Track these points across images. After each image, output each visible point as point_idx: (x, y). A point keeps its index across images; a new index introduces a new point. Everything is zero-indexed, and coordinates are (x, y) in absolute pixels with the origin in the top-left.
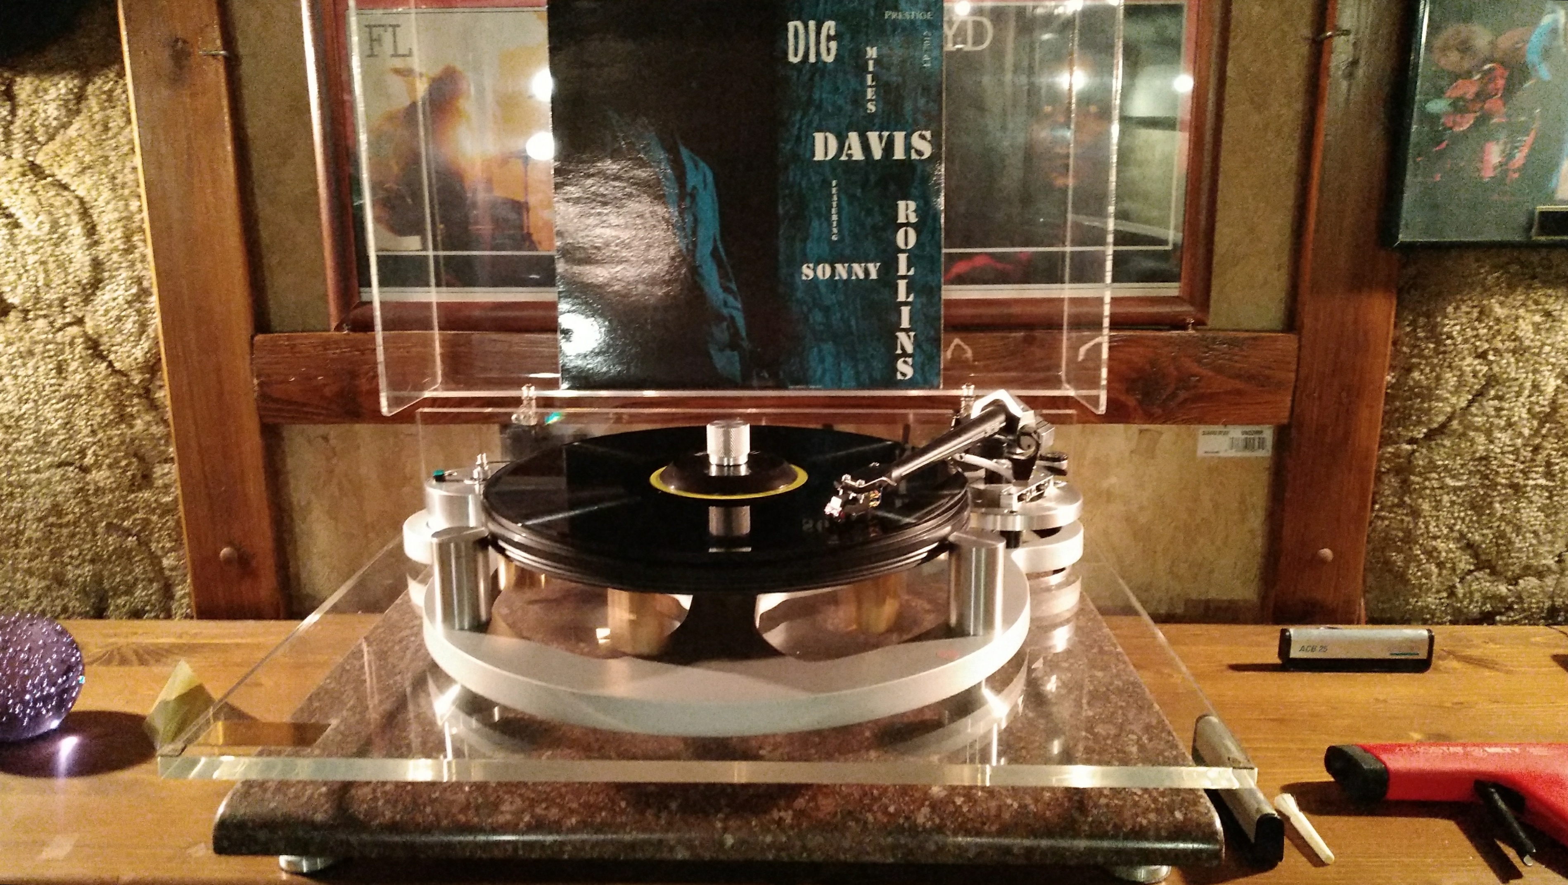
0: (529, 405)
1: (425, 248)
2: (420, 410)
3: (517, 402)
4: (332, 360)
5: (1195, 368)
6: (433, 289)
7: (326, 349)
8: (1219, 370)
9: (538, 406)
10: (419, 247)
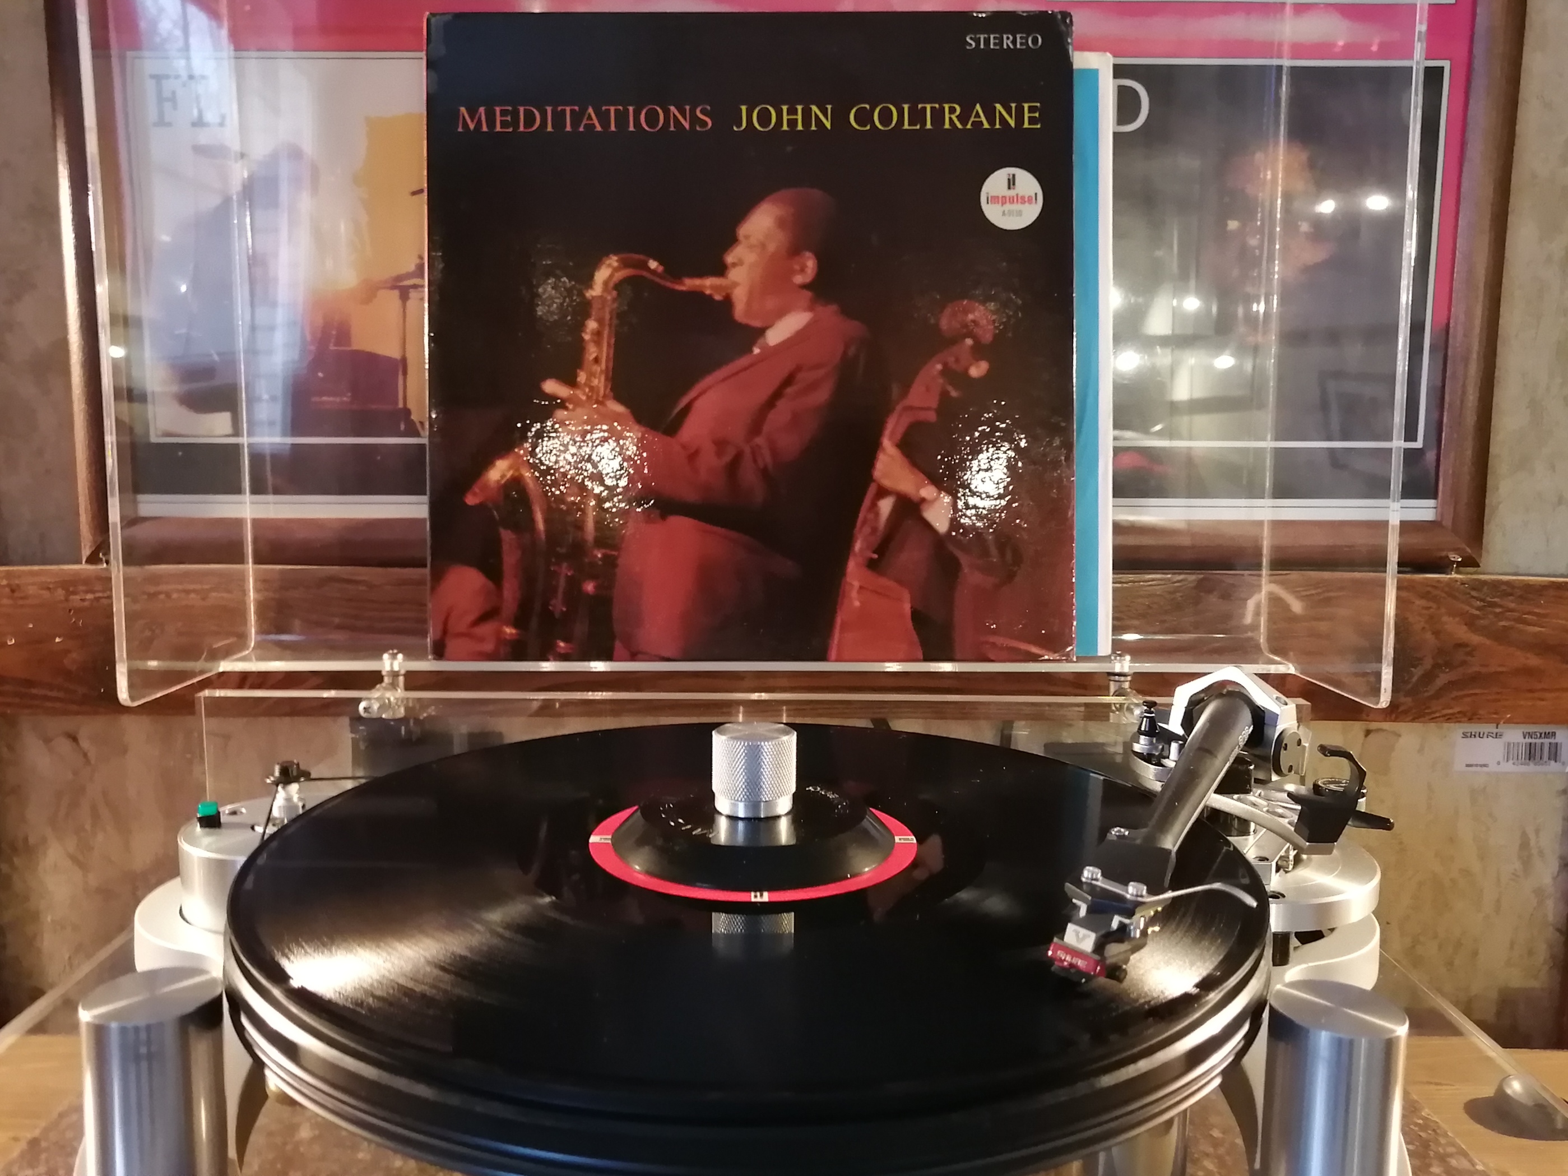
0: (394, 686)
1: (237, 432)
2: (207, 693)
3: (371, 680)
4: (78, 611)
5: (1462, 633)
6: (247, 497)
7: (69, 593)
8: (1501, 636)
9: (407, 688)
10: (229, 430)
